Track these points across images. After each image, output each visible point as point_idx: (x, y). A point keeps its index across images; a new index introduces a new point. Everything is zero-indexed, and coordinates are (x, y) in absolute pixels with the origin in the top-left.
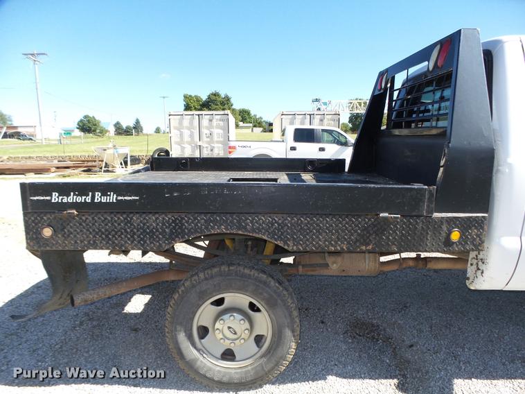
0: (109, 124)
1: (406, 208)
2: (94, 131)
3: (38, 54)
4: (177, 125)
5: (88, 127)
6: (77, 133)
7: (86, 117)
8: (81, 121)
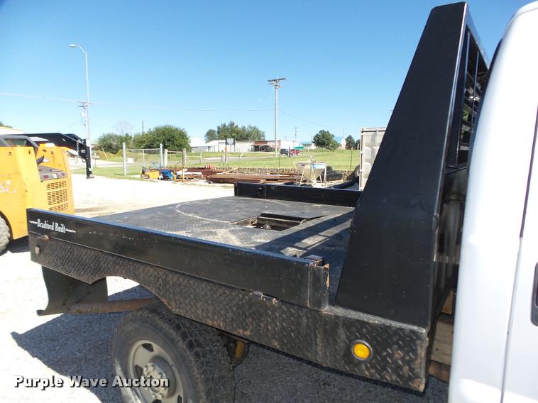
0: (341, 138)
1: (284, 291)
2: (327, 145)
3: (279, 80)
4: (369, 142)
5: (323, 141)
6: (313, 147)
7: (321, 132)
8: (317, 136)
